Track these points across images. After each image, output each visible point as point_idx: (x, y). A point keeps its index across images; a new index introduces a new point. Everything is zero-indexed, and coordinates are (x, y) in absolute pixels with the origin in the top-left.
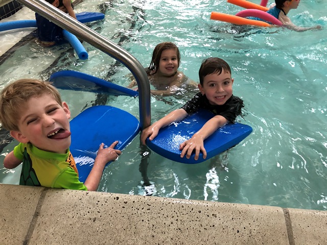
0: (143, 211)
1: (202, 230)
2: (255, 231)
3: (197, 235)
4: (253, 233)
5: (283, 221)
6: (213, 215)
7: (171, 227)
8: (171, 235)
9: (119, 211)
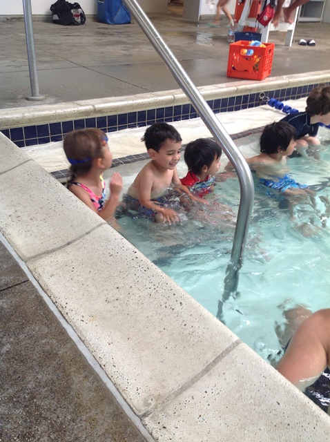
0: (142, 269)
1: (163, 306)
2: (197, 334)
3: (157, 306)
6: (181, 303)
7: (146, 290)
8: (141, 294)
9: (128, 260)
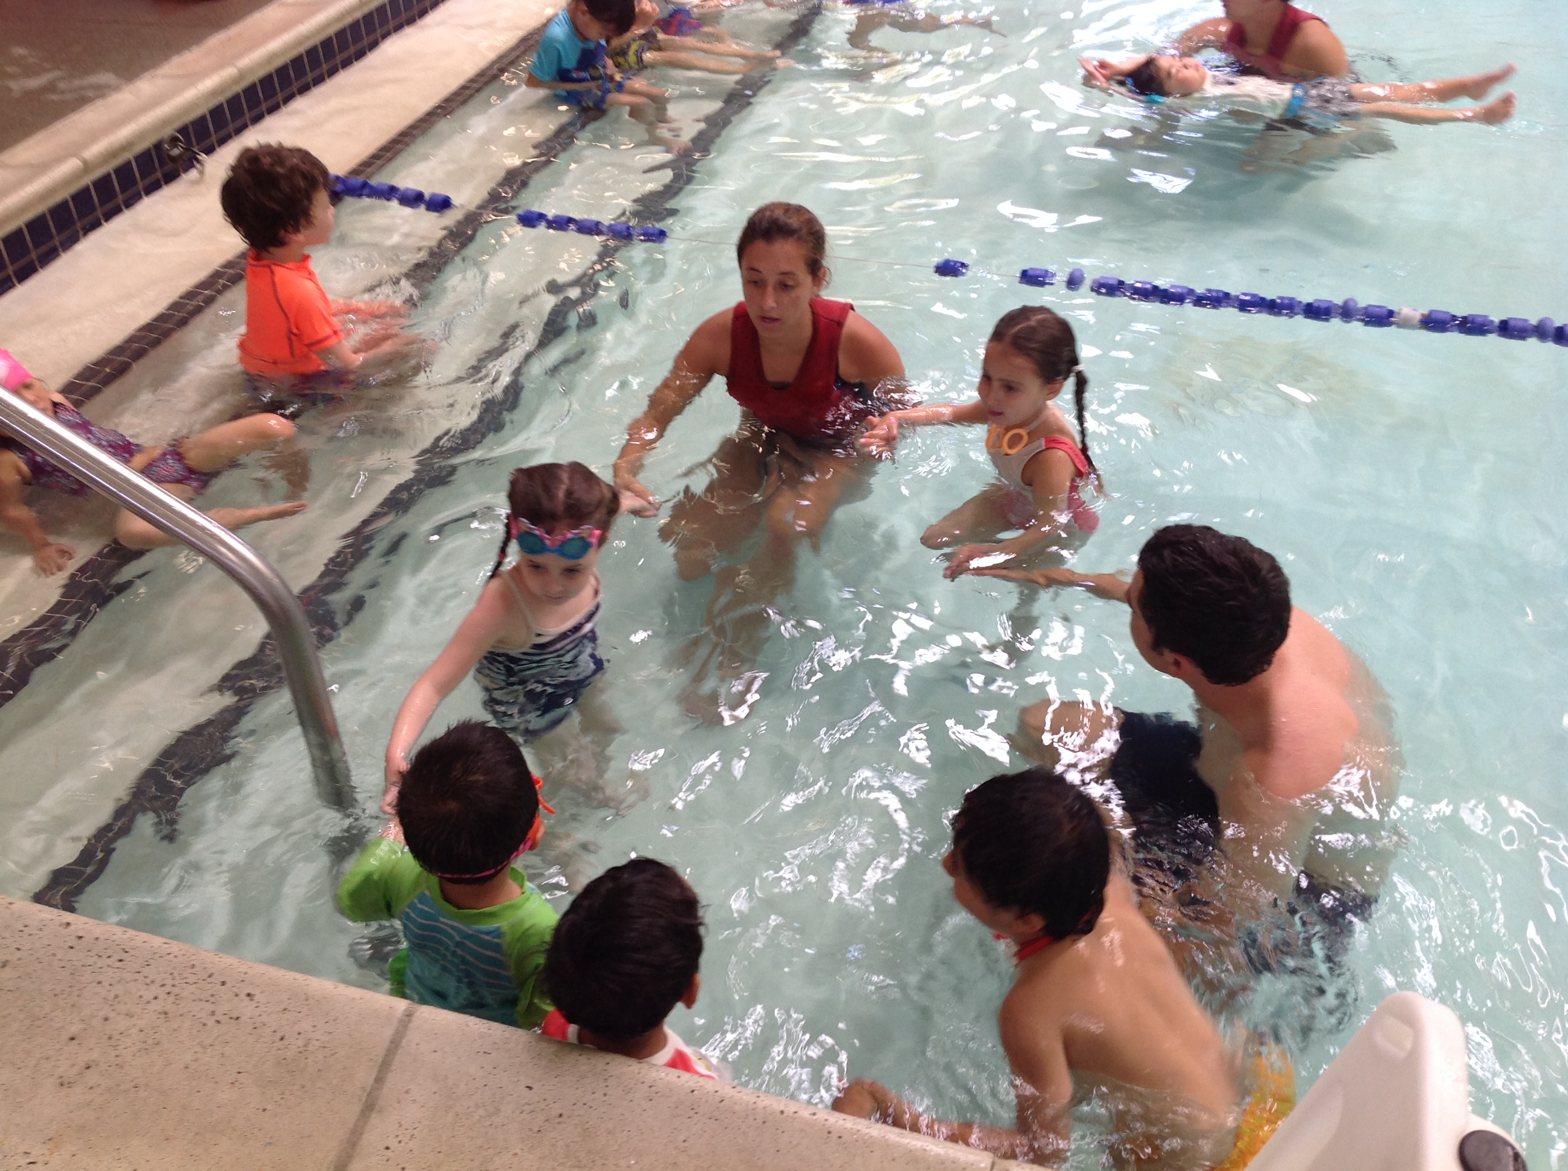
0: (109, 961)
2: (317, 1043)
3: (195, 1032)
4: (310, 1048)
5: (389, 1032)
6: (249, 995)
7: (148, 1006)
9: (60, 955)
